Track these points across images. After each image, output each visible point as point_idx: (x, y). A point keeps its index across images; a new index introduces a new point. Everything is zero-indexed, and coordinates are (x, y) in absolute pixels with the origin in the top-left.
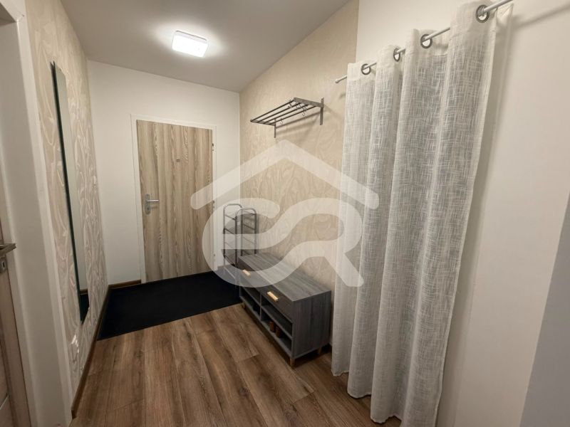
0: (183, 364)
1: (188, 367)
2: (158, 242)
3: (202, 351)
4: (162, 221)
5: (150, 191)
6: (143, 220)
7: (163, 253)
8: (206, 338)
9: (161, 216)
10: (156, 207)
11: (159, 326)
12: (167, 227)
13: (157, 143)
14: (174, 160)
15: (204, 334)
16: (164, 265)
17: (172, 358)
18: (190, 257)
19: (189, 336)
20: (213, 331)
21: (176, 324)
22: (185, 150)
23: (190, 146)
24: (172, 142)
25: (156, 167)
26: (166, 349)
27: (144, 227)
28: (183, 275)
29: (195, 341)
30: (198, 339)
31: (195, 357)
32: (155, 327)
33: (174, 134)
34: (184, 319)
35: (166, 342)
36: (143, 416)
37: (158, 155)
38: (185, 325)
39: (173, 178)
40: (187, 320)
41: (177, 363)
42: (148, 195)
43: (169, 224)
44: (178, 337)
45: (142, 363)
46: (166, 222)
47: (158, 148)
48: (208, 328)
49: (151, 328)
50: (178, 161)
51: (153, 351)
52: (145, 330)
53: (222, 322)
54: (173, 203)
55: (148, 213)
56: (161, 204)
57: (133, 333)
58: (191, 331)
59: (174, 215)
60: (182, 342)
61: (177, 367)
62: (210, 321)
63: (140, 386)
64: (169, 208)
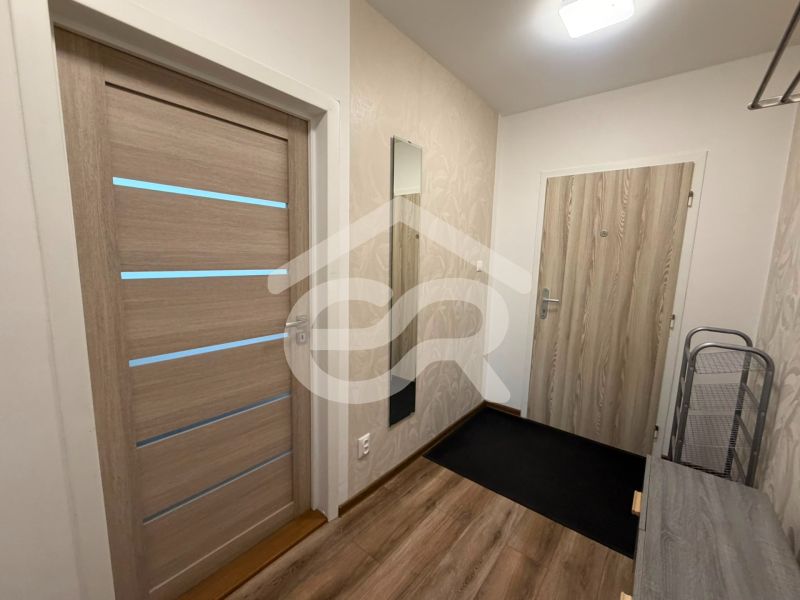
0: (449, 568)
1: (448, 581)
2: (551, 365)
3: (487, 580)
4: (561, 334)
5: (551, 285)
6: (536, 327)
7: (555, 383)
8: (514, 564)
9: (562, 325)
10: (556, 311)
11: (481, 488)
12: (567, 344)
13: (572, 209)
14: (596, 234)
15: (519, 555)
16: (554, 403)
17: (449, 547)
18: (600, 409)
19: (497, 536)
20: (534, 565)
21: (502, 502)
22: (621, 213)
23: (633, 205)
24: (598, 202)
25: (565, 246)
26: (457, 526)
27: (535, 337)
28: (581, 434)
29: (495, 554)
30: (502, 555)
31: (469, 578)
32: (477, 485)
33: (604, 189)
34: (517, 505)
35: (466, 515)
36: (359, 583)
37: (570, 228)
38: (509, 514)
39: (591, 264)
40: (520, 510)
41: (447, 560)
42: (546, 290)
43: (572, 340)
44: (484, 525)
45: (421, 519)
46: (568, 337)
47: (572, 217)
48: (533, 552)
49: (472, 483)
50: (604, 234)
51: (444, 515)
52: (466, 480)
53: (567, 566)
54: (583, 306)
55: (543, 317)
56: (563, 307)
57: (452, 473)
58: (507, 531)
59: (582, 327)
60: (481, 535)
61: (441, 564)
62: (548, 544)
63: (394, 543)
64: (576, 316)
